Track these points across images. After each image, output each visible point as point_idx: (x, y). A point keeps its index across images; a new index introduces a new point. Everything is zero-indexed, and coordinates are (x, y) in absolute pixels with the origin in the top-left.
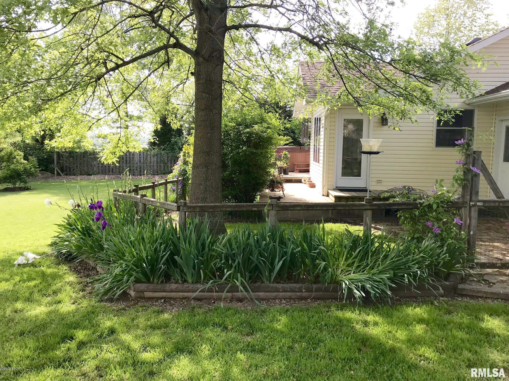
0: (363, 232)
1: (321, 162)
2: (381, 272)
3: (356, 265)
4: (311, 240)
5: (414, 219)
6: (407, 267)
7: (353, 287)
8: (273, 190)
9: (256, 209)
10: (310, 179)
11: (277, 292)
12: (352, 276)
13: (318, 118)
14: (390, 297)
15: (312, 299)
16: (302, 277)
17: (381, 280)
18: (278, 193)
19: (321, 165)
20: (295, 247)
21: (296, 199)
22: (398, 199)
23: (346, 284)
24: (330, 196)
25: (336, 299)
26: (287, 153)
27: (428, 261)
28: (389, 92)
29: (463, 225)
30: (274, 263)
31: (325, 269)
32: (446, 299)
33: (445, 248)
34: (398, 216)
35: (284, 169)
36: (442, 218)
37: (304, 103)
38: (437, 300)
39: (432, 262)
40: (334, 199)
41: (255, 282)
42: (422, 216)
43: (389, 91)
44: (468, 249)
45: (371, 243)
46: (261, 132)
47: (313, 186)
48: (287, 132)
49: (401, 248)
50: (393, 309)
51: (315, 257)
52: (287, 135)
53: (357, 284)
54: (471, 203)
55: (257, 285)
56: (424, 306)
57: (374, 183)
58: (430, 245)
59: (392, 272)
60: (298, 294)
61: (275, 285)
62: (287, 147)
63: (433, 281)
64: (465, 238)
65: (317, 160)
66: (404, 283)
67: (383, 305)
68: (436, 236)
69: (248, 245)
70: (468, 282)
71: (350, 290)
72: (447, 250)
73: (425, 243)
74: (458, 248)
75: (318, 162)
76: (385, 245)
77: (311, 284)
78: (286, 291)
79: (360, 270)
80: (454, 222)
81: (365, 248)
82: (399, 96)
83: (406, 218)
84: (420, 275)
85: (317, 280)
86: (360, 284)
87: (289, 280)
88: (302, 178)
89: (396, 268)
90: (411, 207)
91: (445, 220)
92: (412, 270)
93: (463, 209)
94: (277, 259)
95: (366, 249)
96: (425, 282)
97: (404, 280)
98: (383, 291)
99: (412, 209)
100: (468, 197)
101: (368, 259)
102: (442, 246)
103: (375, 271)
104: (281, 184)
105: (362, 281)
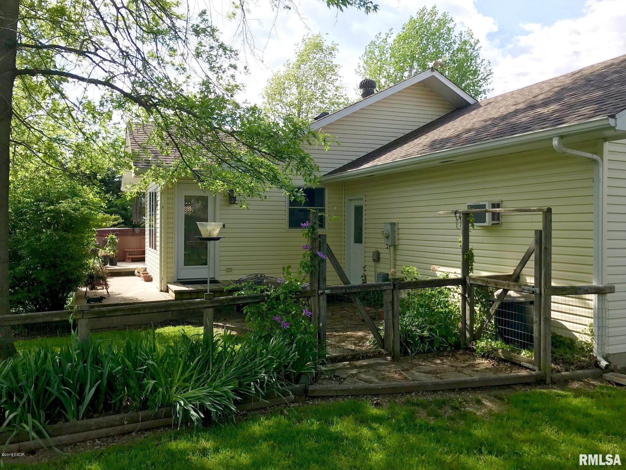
0: (202, 336)
1: (158, 248)
2: (224, 384)
3: (194, 378)
4: (136, 353)
5: (262, 315)
6: (253, 373)
7: (190, 407)
8: (93, 288)
9: (58, 319)
10: (145, 270)
11: (88, 430)
12: (190, 393)
13: (153, 193)
14: (235, 413)
15: (139, 431)
16: (124, 404)
17: (224, 394)
18: (101, 291)
19: (158, 252)
20: (114, 366)
21: (124, 299)
22: (243, 292)
23: (180, 405)
24: (170, 291)
25: (169, 426)
26: (114, 237)
27: (276, 362)
28: (234, 167)
29: (313, 315)
30: (84, 390)
31: (155, 389)
32: (297, 405)
33: (294, 345)
34: (244, 312)
35: (110, 259)
36: (291, 310)
37: (133, 175)
38: (288, 408)
39: (280, 364)
40: (174, 295)
41: (56, 422)
42: (269, 310)
43: (233, 165)
44: (319, 343)
45: (212, 348)
46: (73, 210)
47: (149, 279)
48: (117, 209)
49: (247, 350)
50: (237, 428)
51: (142, 376)
52: (116, 213)
53: (195, 403)
54: (320, 292)
55: (57, 426)
56: (273, 417)
57: (223, 272)
58: (279, 344)
59: (237, 381)
60: (119, 428)
61: (85, 421)
62: (115, 228)
63: (282, 385)
64: (315, 331)
65: (153, 245)
66: (251, 393)
67: (226, 424)
68: (285, 332)
69: (44, 372)
70: (319, 381)
71: (186, 412)
72: (296, 347)
73: (273, 342)
74: (309, 343)
75: (155, 249)
76: (229, 349)
77: (137, 411)
78: (101, 428)
79: (200, 385)
80: (303, 314)
81: (205, 356)
82: (244, 172)
83: (253, 314)
84: (268, 381)
85: (144, 405)
86: (198, 403)
87: (106, 411)
88: (135, 269)
89: (242, 376)
90: (257, 300)
91: (293, 312)
92: (260, 376)
93: (312, 298)
94: (88, 386)
95: (207, 357)
96: (273, 388)
97: (251, 389)
98: (226, 407)
99: (259, 302)
100: (316, 285)
101: (209, 369)
102: (291, 344)
103: (217, 382)
104: (104, 279)
105: (200, 398)
